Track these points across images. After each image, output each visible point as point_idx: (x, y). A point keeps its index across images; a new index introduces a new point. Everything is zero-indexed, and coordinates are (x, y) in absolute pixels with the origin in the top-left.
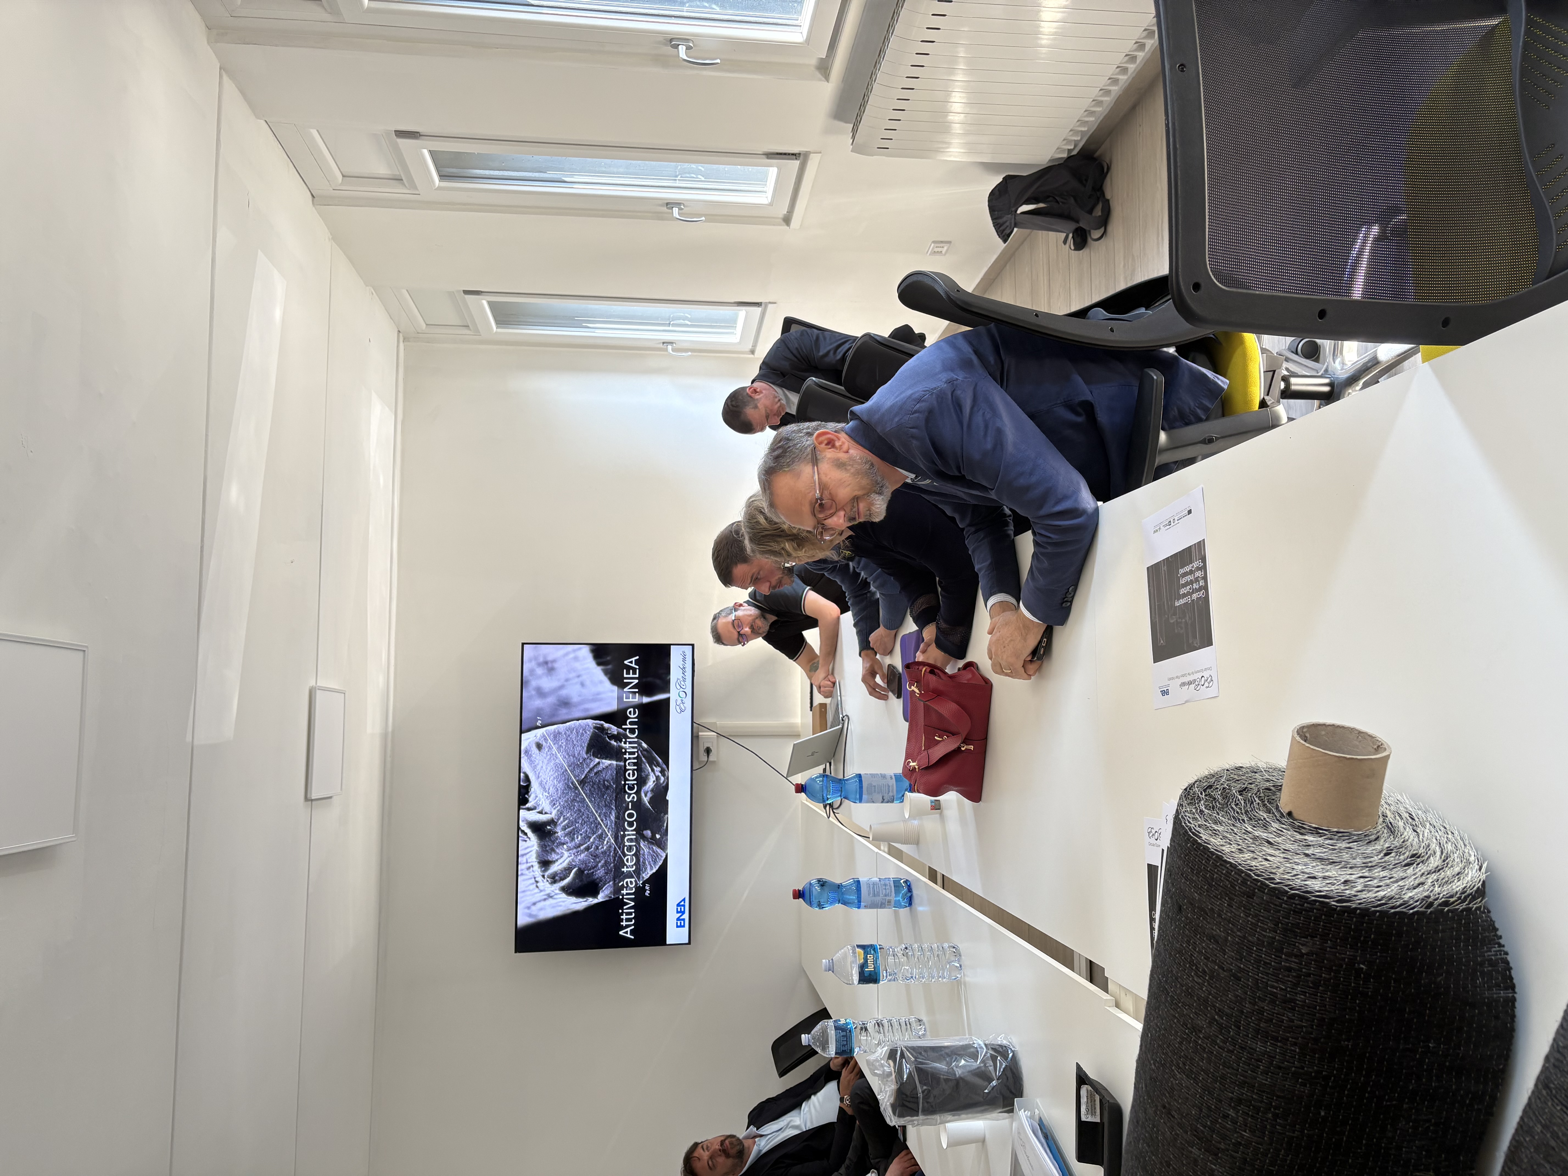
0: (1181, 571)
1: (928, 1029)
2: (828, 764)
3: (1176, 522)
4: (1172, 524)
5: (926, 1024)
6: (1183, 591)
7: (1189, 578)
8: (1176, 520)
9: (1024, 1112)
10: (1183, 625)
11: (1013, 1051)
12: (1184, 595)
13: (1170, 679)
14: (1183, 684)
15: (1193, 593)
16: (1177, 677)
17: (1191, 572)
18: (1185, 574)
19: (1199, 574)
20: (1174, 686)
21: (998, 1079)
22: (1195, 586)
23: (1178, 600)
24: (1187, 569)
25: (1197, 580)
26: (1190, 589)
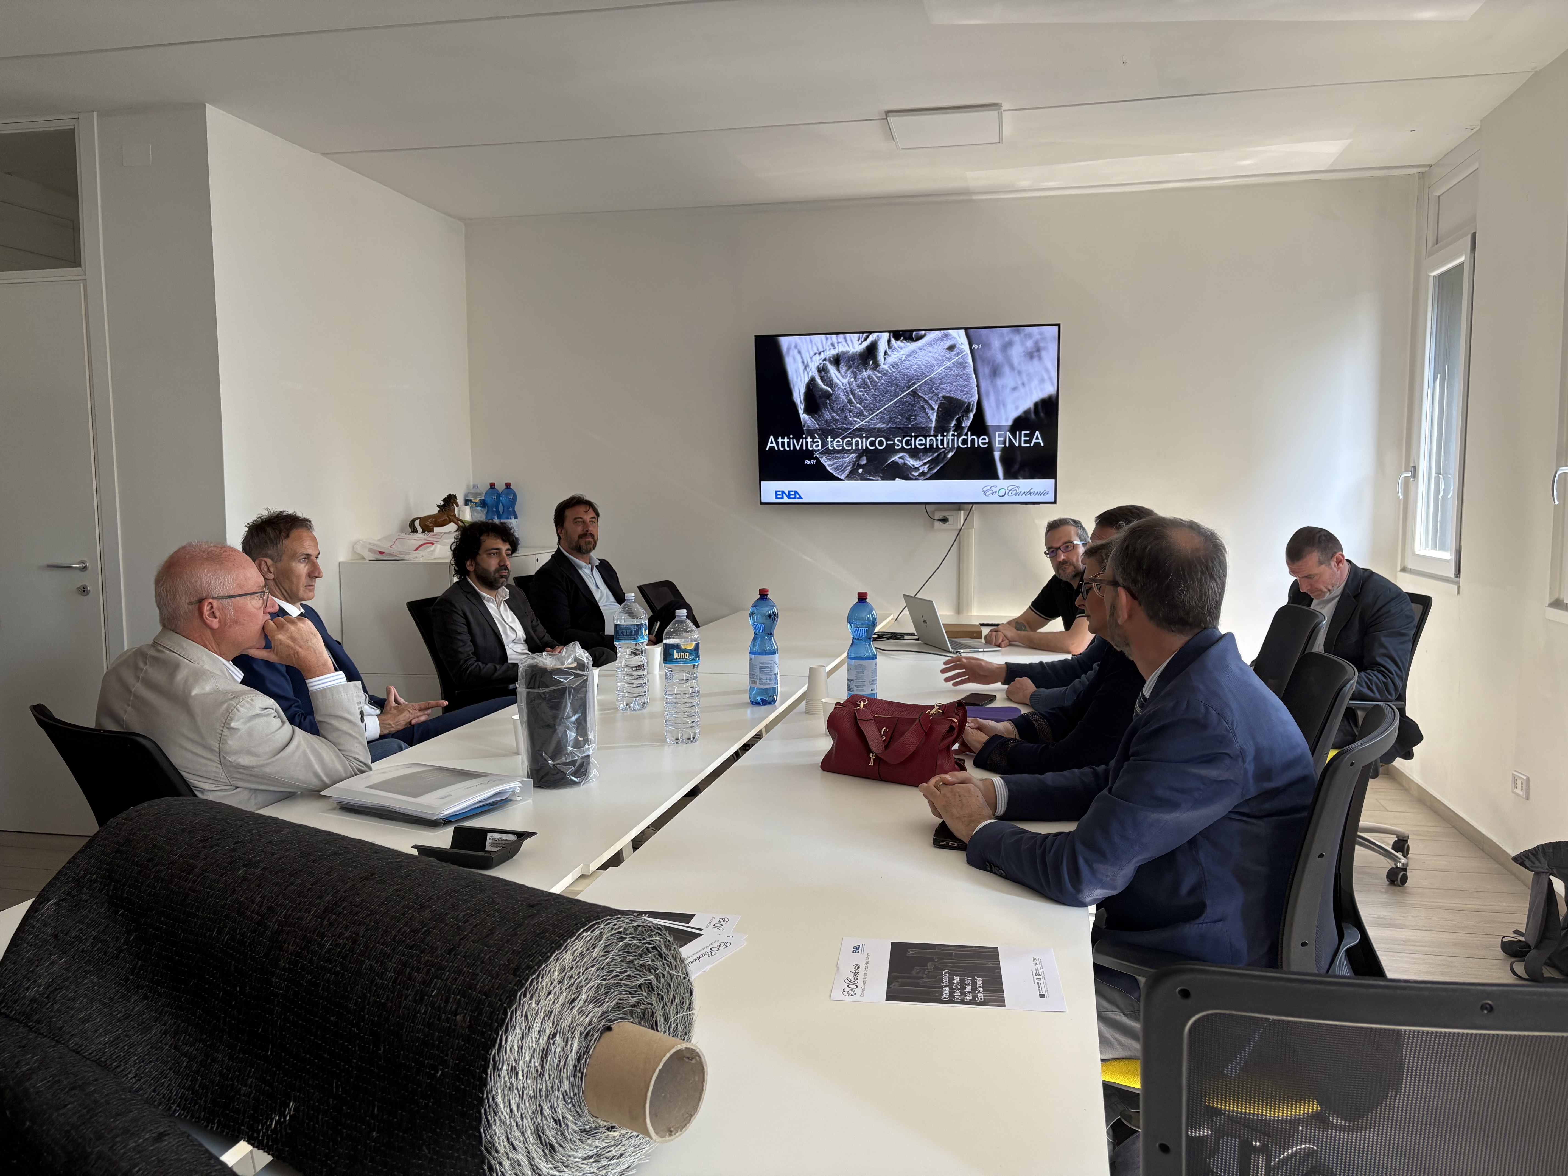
0: (979, 980)
1: (635, 712)
2: (917, 637)
3: (1036, 981)
4: (1036, 977)
5: (640, 711)
6: (957, 979)
7: (968, 987)
8: (1040, 982)
9: (519, 787)
10: (920, 975)
11: (580, 783)
12: (951, 981)
13: (868, 955)
14: (857, 967)
15: (951, 988)
16: (867, 963)
17: (974, 989)
18: (974, 983)
19: (969, 996)
20: (860, 959)
21: (554, 765)
22: (957, 992)
23: (949, 973)
24: (980, 986)
25: (963, 994)
26: (956, 986)
